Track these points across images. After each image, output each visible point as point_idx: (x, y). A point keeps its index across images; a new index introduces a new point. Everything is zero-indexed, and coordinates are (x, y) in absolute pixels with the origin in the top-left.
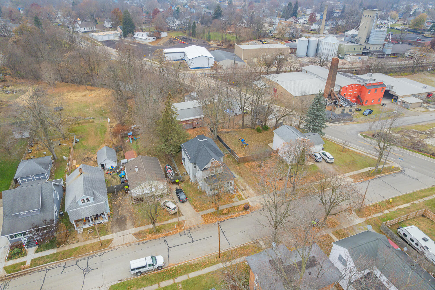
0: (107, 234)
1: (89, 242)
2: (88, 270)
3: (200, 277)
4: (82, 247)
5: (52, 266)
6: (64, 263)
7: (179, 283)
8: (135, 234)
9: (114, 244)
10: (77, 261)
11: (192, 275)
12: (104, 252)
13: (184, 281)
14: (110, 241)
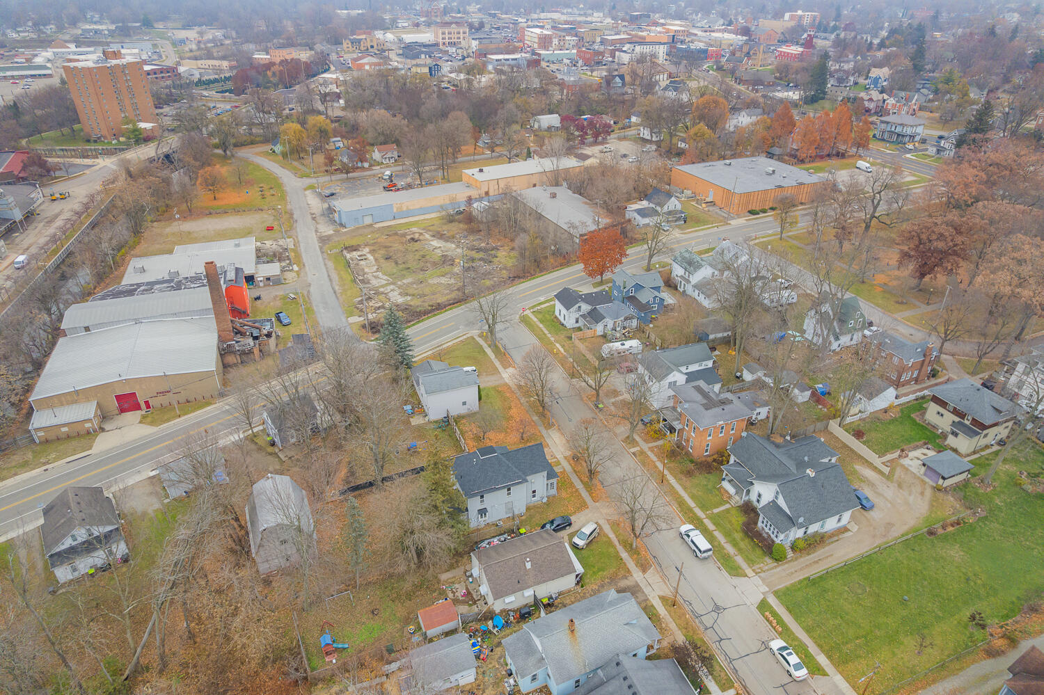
0: (652, 606)
1: (673, 626)
2: (717, 609)
3: (693, 497)
4: (684, 631)
5: (723, 658)
6: (714, 645)
7: (706, 515)
8: (644, 571)
9: (668, 592)
10: (706, 629)
11: (692, 504)
12: (682, 601)
13: (702, 510)
14: (663, 599)
